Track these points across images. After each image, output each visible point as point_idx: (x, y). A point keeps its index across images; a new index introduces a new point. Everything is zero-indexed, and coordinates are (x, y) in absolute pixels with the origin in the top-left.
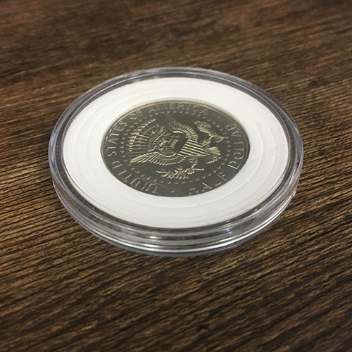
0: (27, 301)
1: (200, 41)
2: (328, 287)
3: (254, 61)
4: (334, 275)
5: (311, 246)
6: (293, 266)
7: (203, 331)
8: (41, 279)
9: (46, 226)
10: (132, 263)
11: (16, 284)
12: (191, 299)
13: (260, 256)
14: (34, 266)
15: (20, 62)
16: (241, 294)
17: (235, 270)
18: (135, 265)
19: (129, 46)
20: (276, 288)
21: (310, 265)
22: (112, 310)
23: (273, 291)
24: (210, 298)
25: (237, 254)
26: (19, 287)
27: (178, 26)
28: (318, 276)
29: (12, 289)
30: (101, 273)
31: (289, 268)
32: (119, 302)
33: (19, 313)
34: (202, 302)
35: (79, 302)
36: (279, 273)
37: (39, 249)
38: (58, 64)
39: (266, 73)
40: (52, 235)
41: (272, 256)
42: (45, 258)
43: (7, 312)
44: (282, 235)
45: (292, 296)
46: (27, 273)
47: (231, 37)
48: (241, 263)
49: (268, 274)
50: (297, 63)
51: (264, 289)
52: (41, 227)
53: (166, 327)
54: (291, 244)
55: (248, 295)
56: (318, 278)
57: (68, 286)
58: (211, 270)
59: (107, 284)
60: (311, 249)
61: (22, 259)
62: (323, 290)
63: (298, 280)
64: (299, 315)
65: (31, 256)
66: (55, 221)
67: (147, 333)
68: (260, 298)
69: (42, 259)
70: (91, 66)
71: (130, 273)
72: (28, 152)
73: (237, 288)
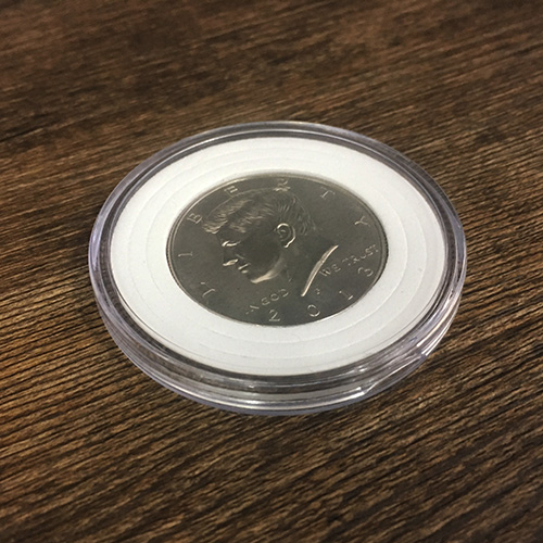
0: (80, 489)
1: (307, 72)
2: (511, 453)
3: (391, 104)
4: (518, 436)
5: (485, 394)
6: (461, 423)
7: (336, 524)
8: (97, 455)
9: (96, 375)
10: (227, 427)
11: (61, 464)
12: (316, 477)
13: (412, 411)
14: (84, 436)
15: (32, 114)
16: (387, 467)
17: (377, 433)
18: (232, 430)
19: (200, 83)
20: (437, 457)
21: (485, 421)
22: (203, 498)
23: (434, 462)
24: (343, 475)
25: (380, 409)
26: (66, 468)
27: (272, 47)
28: (496, 437)
29: (56, 471)
30: (184, 444)
31: (454, 426)
32: (212, 485)
33: (70, 507)
34: (332, 481)
35: (155, 487)
36: (440, 435)
37: (89, 410)
38: (92, 116)
39: (410, 123)
40: (107, 390)
41: (428, 409)
42: (99, 424)
43: (50, 507)
44: (443, 378)
45: (460, 468)
46: (74, 447)
47: (355, 65)
48: (386, 422)
49: (425, 437)
50: (457, 105)
51: (421, 459)
52: (90, 377)
53: (283, 519)
54: (457, 391)
55: (397, 468)
56: (496, 440)
57: (137, 464)
58: (343, 434)
59: (195, 459)
60: (486, 398)
61: (65, 427)
62: (504, 458)
63: (468, 444)
64: (471, 495)
65: (79, 421)
66: (108, 367)
67: (256, 529)
68: (416, 473)
69: (94, 426)
70: (143, 117)
71: (225, 442)
72: (59, 260)
73: (381, 460)
